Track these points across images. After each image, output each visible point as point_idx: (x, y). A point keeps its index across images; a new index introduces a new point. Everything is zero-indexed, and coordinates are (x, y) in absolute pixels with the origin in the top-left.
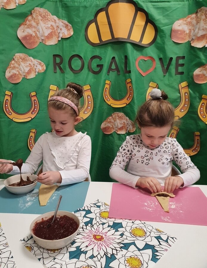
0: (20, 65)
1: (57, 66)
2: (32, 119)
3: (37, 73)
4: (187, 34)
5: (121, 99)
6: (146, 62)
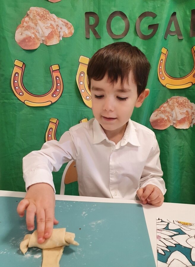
0: (37, 25)
2: (52, 104)
3: (61, 39)
5: (182, 77)
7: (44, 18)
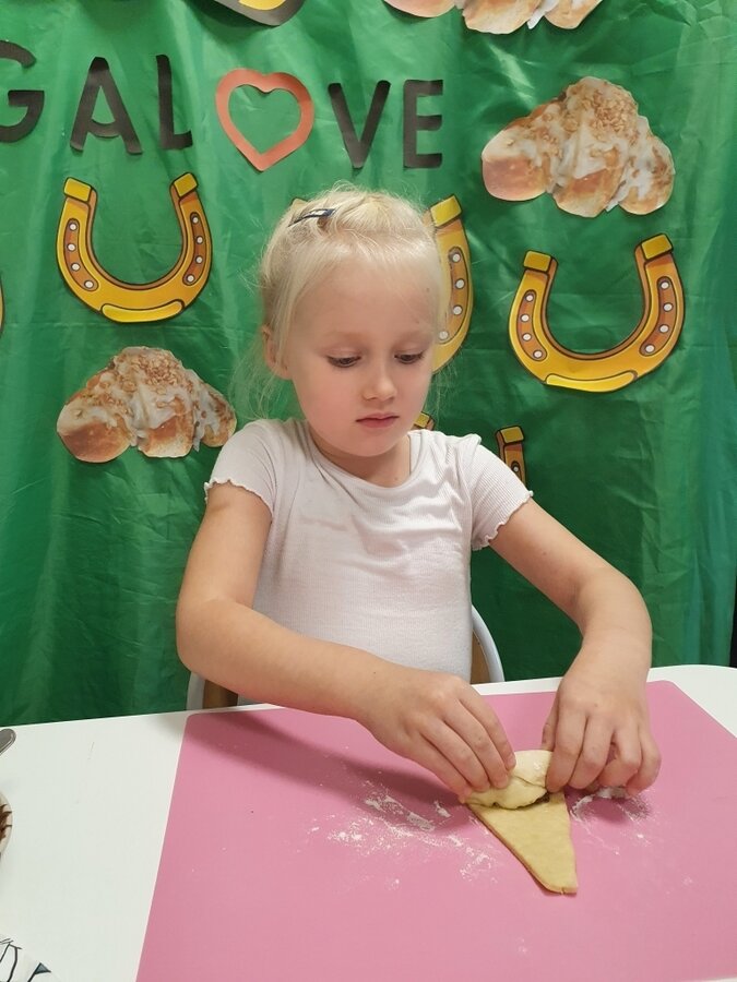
5: (151, 280)
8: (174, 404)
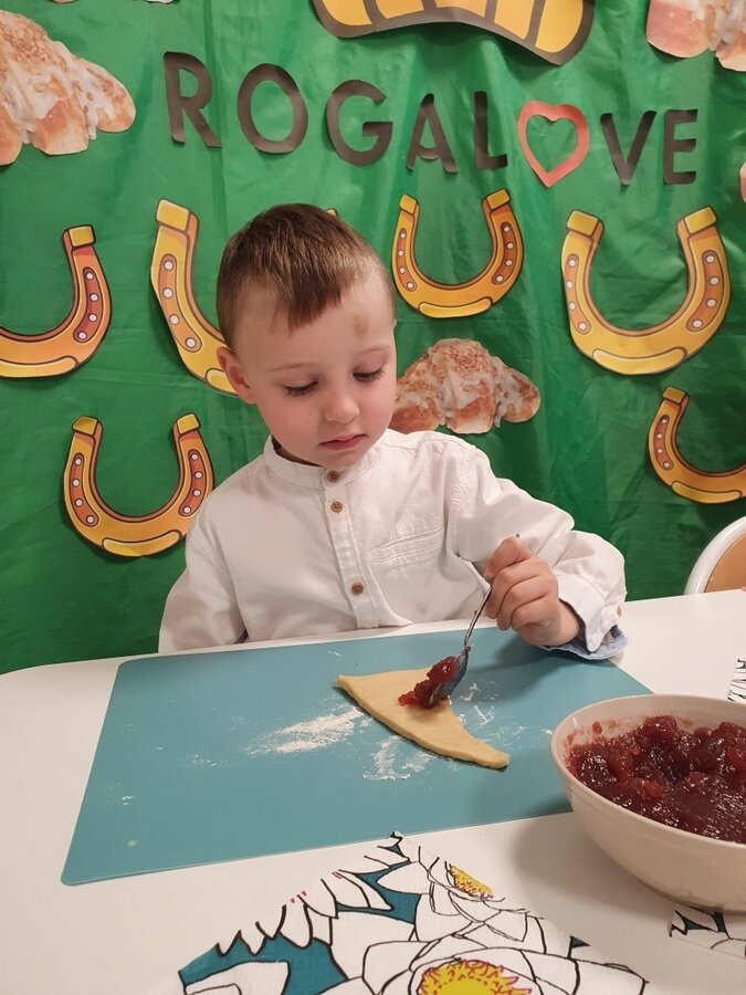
0: (7, 73)
1: (184, 112)
2: (79, 367)
3: (94, 135)
4: (698, 22)
5: (463, 281)
6: (555, 125)
7: (27, 52)
8: (479, 387)
